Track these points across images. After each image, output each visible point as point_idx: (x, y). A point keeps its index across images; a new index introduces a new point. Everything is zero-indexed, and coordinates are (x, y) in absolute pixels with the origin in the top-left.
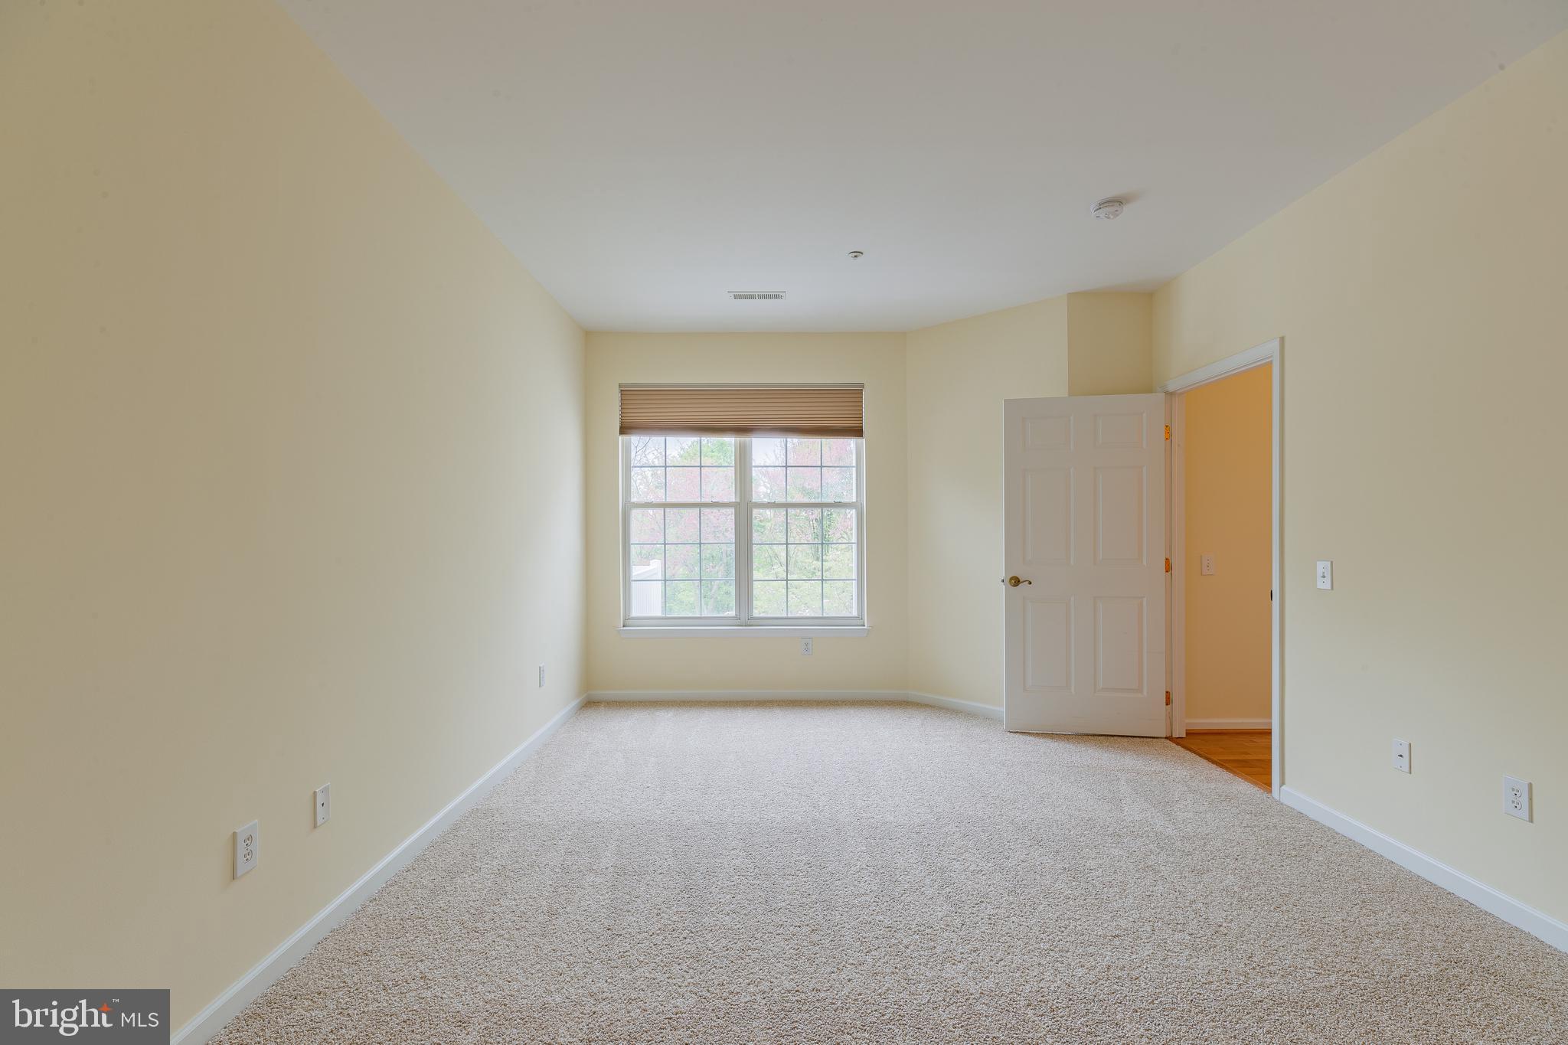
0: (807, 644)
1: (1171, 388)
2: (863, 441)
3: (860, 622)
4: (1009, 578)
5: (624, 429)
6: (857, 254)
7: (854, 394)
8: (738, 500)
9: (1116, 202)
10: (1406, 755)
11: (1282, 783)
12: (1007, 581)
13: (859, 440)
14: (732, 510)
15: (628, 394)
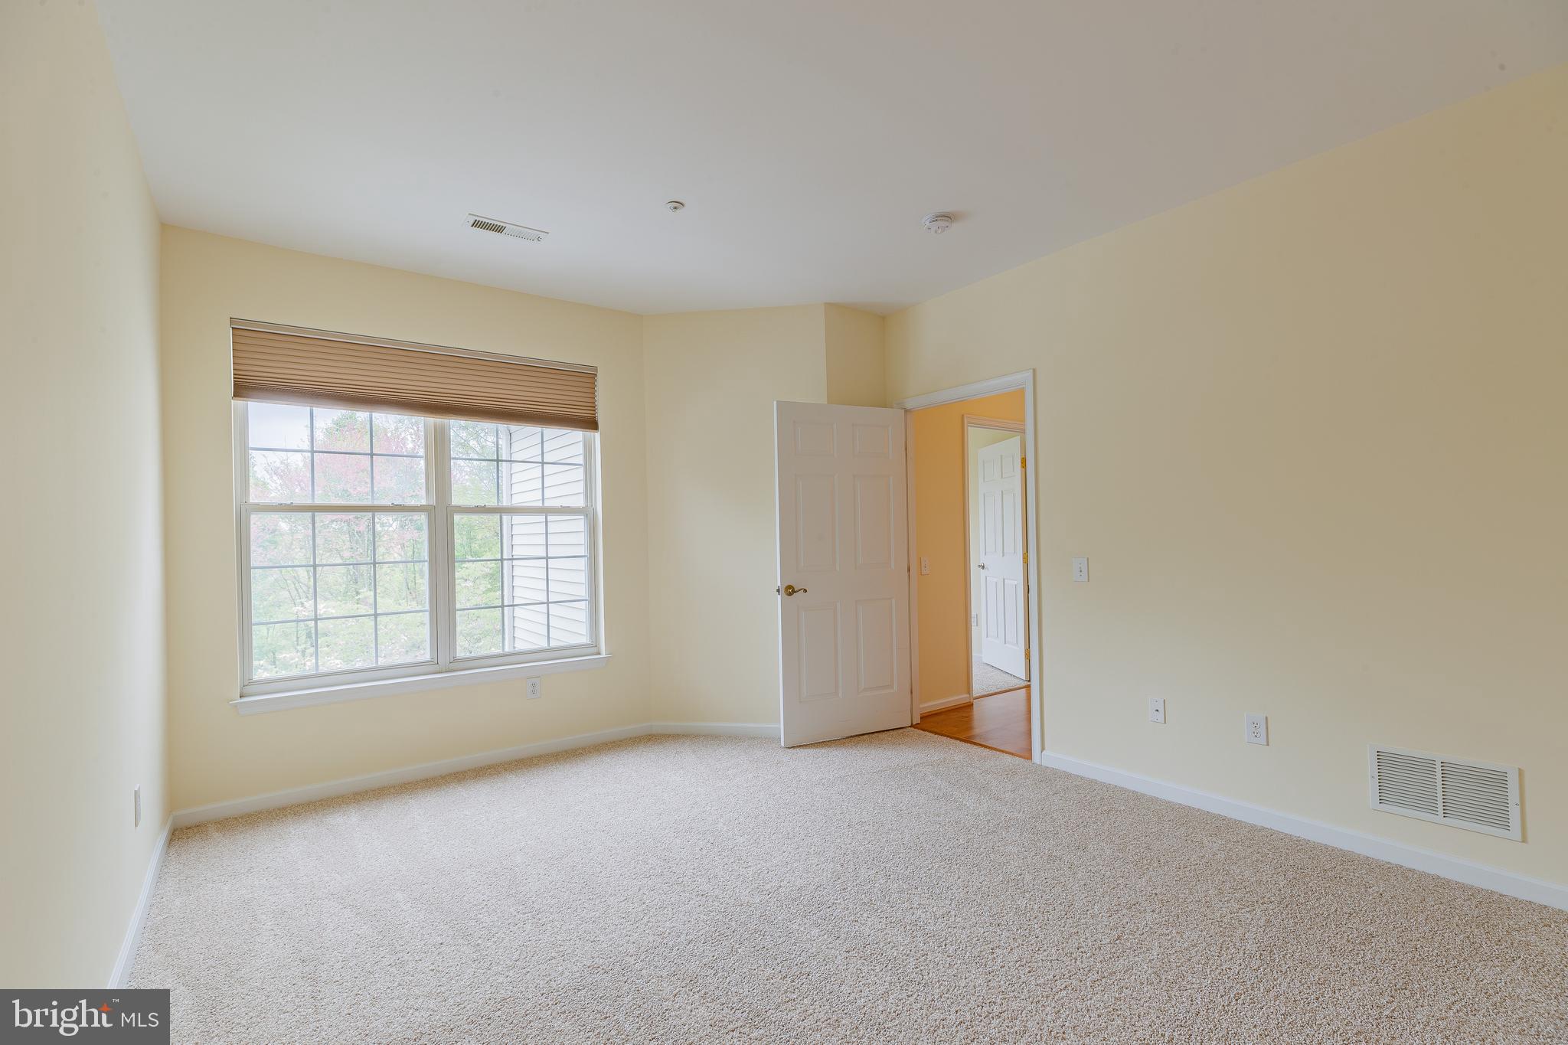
0: (534, 685)
1: (908, 406)
2: (596, 437)
3: (594, 650)
4: (786, 585)
5: (243, 388)
6: (678, 205)
7: (588, 377)
8: (433, 502)
9: (948, 217)
10: (1161, 710)
11: (1043, 749)
12: (782, 591)
13: (590, 434)
14: (422, 518)
15: (243, 333)
